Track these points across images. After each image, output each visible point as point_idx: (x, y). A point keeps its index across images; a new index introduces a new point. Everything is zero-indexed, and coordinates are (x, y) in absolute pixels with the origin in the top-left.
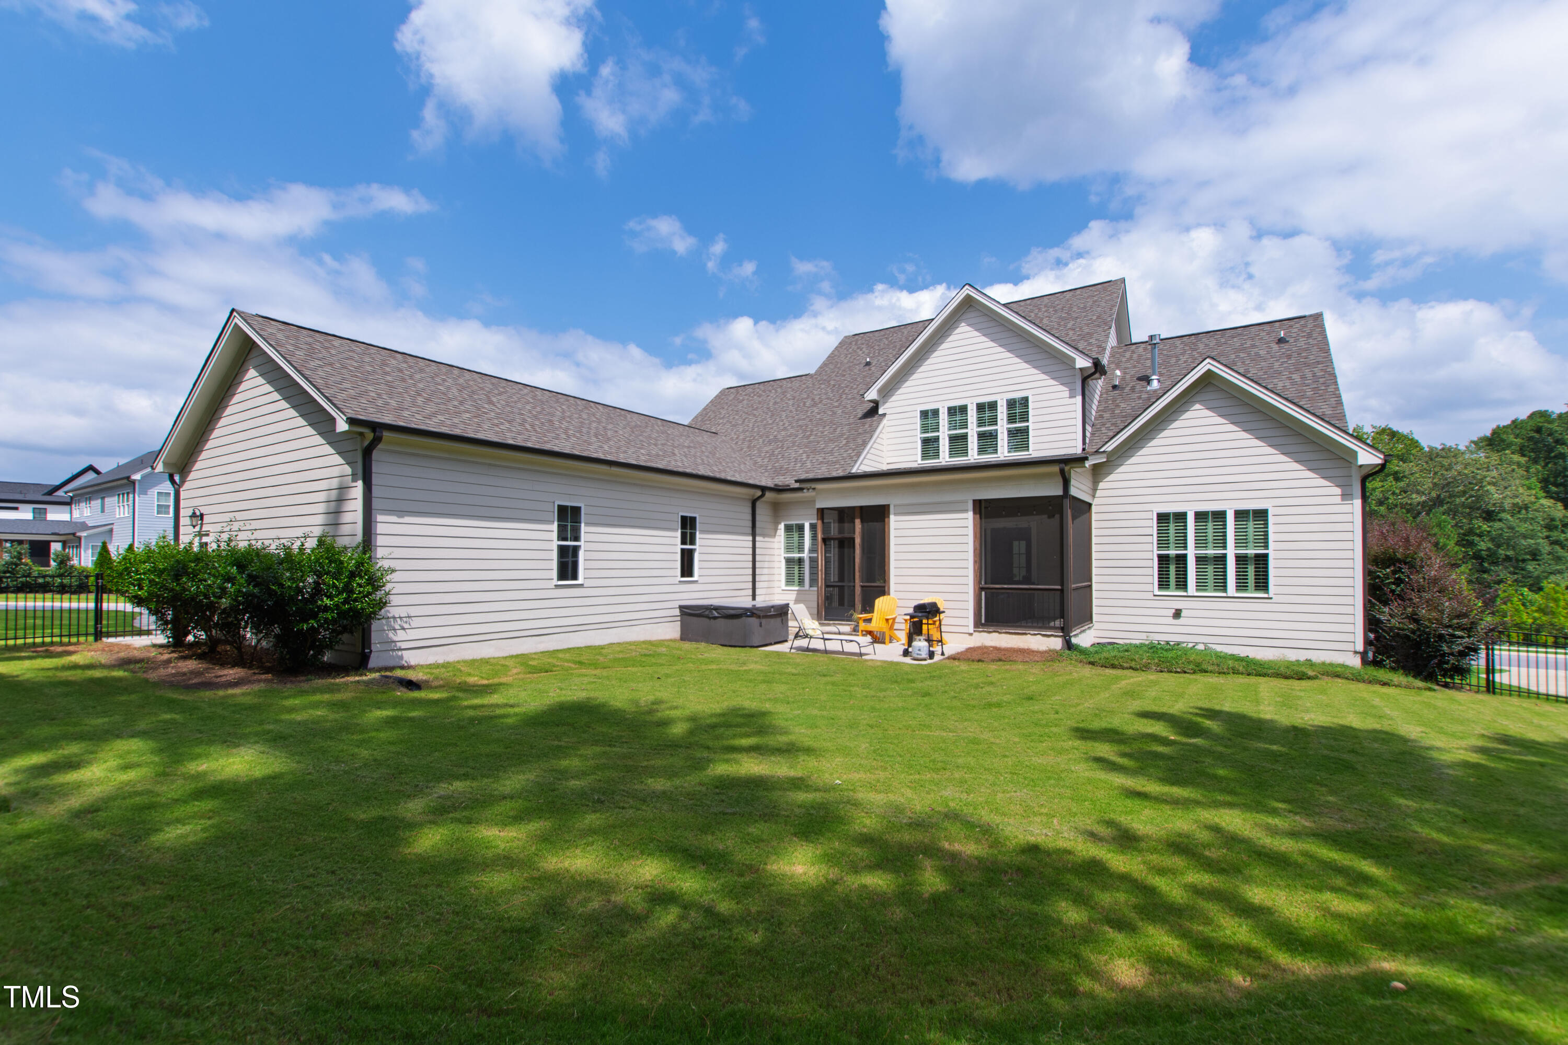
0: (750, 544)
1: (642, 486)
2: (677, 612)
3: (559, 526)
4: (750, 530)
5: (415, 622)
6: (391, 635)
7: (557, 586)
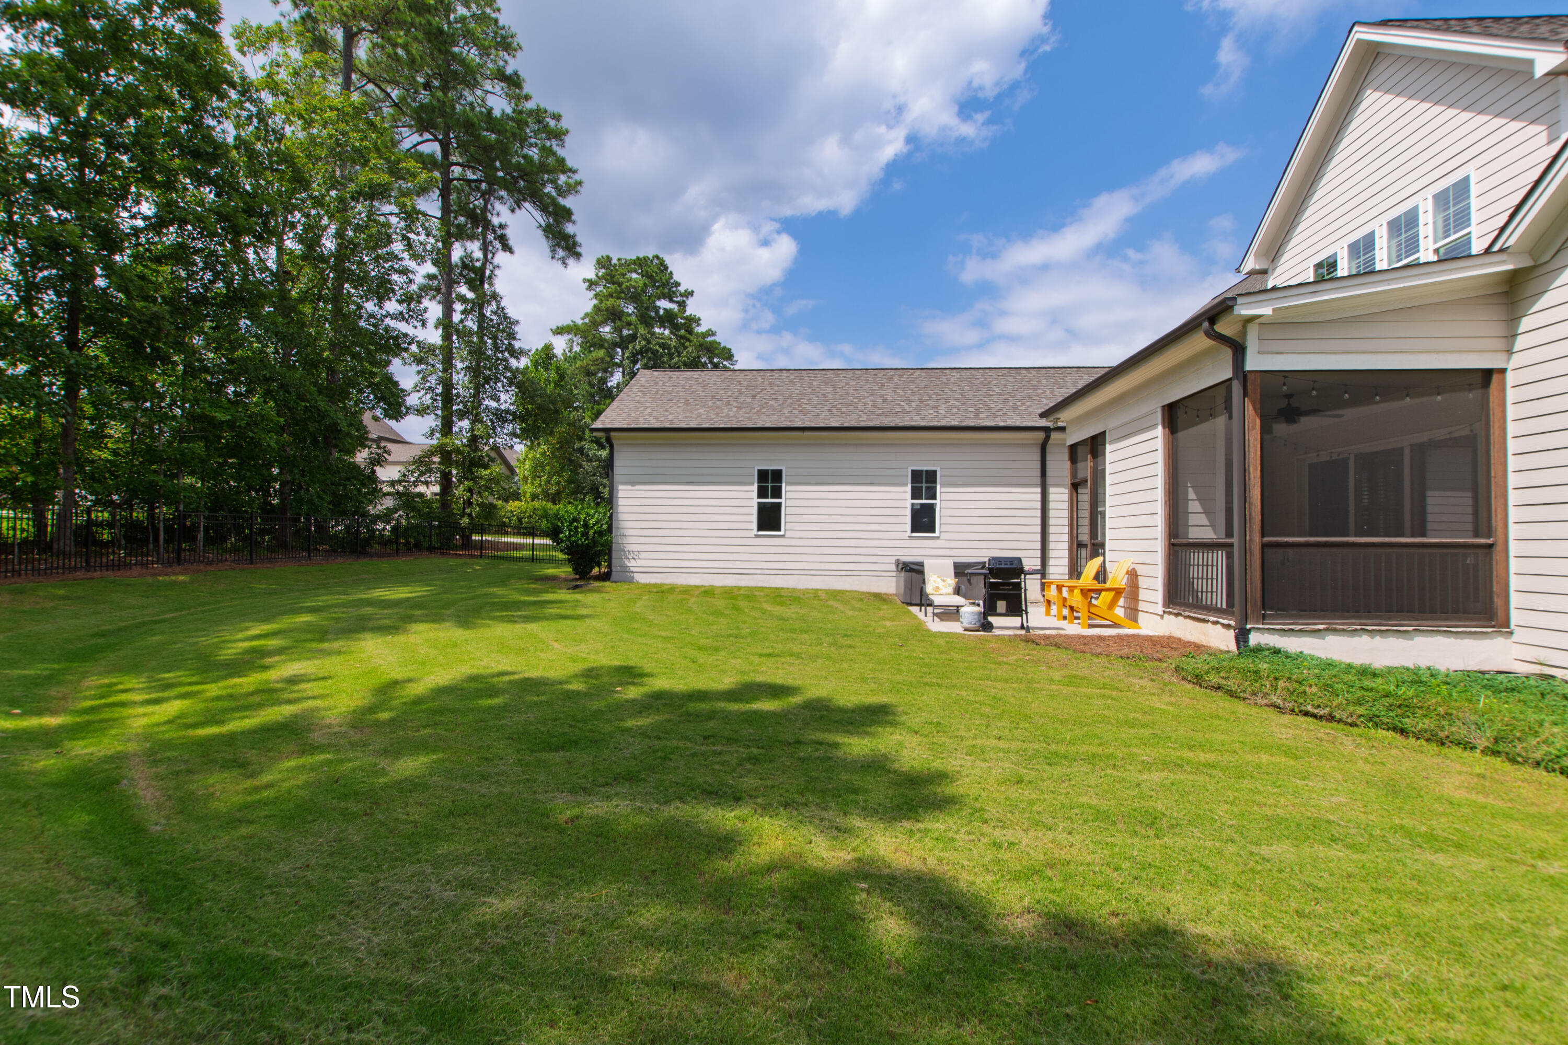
0: (1039, 497)
1: (857, 445)
2: (893, 567)
3: (759, 488)
4: (1038, 481)
5: (643, 555)
6: (627, 562)
7: (757, 536)
